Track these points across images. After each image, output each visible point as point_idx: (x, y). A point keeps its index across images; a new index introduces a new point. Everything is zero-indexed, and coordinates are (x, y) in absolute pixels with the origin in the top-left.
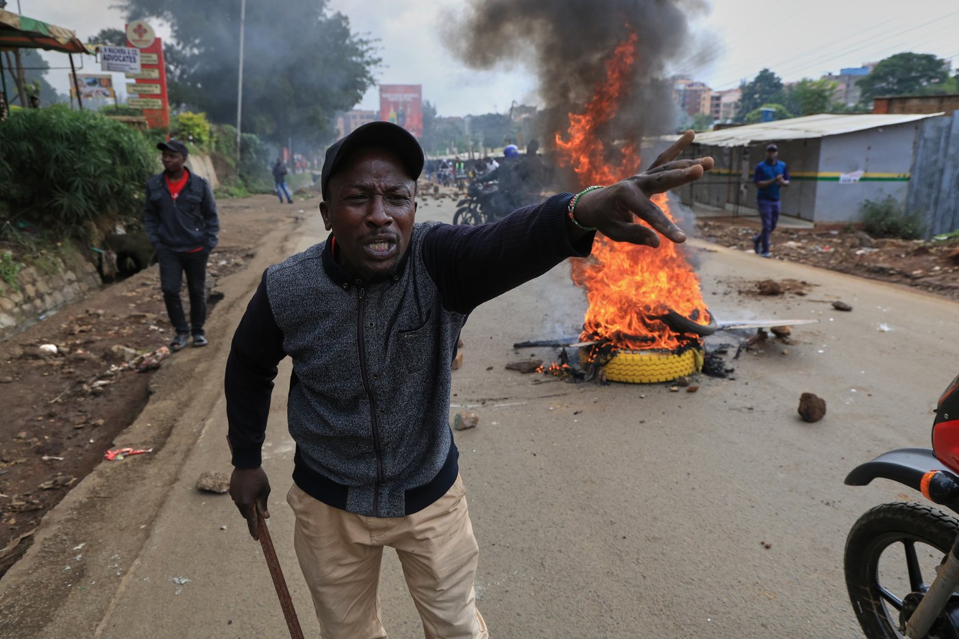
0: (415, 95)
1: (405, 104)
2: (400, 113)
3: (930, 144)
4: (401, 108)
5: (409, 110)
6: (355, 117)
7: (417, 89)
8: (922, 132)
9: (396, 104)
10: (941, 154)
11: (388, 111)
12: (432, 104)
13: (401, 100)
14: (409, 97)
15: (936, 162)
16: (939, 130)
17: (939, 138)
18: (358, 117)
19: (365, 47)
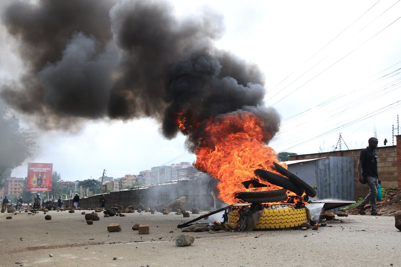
0: (49, 169)
1: (42, 173)
2: (39, 178)
3: (322, 172)
4: (40, 175)
5: (45, 176)
6: (11, 181)
7: (50, 166)
8: (318, 166)
9: (37, 174)
10: (328, 177)
11: (33, 177)
12: (58, 174)
13: (40, 171)
14: (45, 170)
15: (326, 180)
16: (325, 165)
17: (326, 169)
18: (13, 181)
19: (26, 136)
